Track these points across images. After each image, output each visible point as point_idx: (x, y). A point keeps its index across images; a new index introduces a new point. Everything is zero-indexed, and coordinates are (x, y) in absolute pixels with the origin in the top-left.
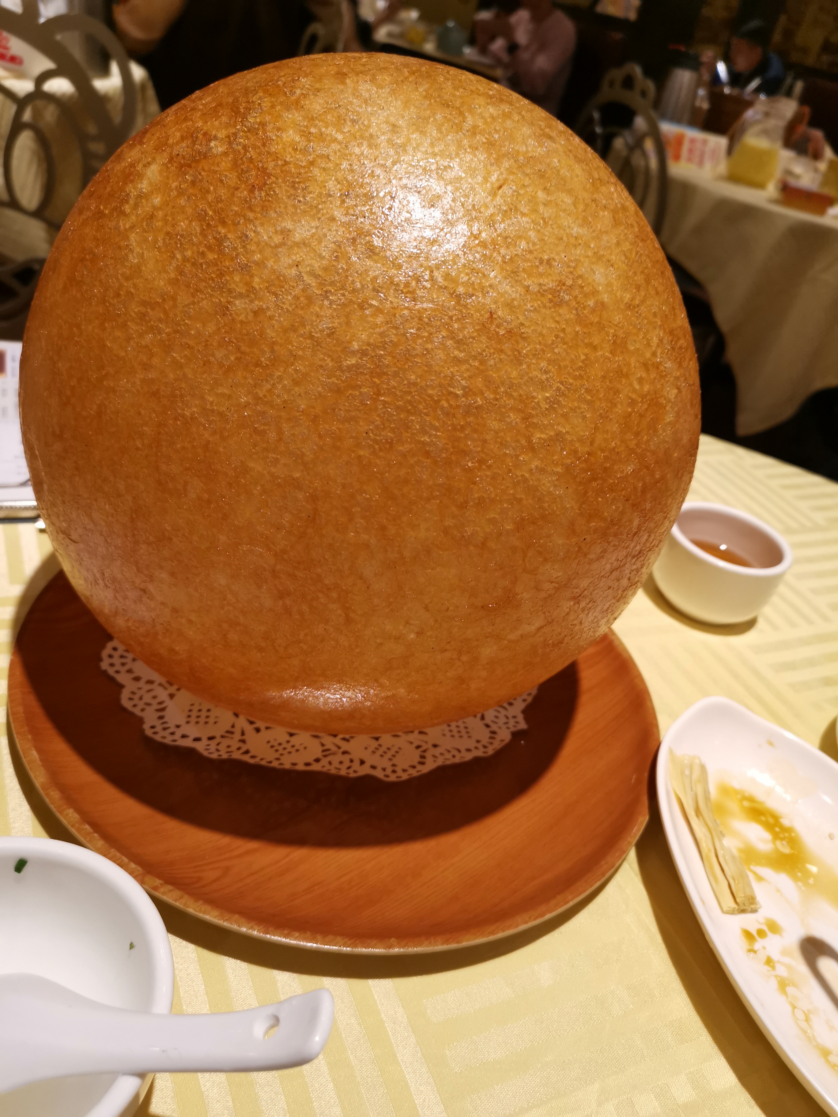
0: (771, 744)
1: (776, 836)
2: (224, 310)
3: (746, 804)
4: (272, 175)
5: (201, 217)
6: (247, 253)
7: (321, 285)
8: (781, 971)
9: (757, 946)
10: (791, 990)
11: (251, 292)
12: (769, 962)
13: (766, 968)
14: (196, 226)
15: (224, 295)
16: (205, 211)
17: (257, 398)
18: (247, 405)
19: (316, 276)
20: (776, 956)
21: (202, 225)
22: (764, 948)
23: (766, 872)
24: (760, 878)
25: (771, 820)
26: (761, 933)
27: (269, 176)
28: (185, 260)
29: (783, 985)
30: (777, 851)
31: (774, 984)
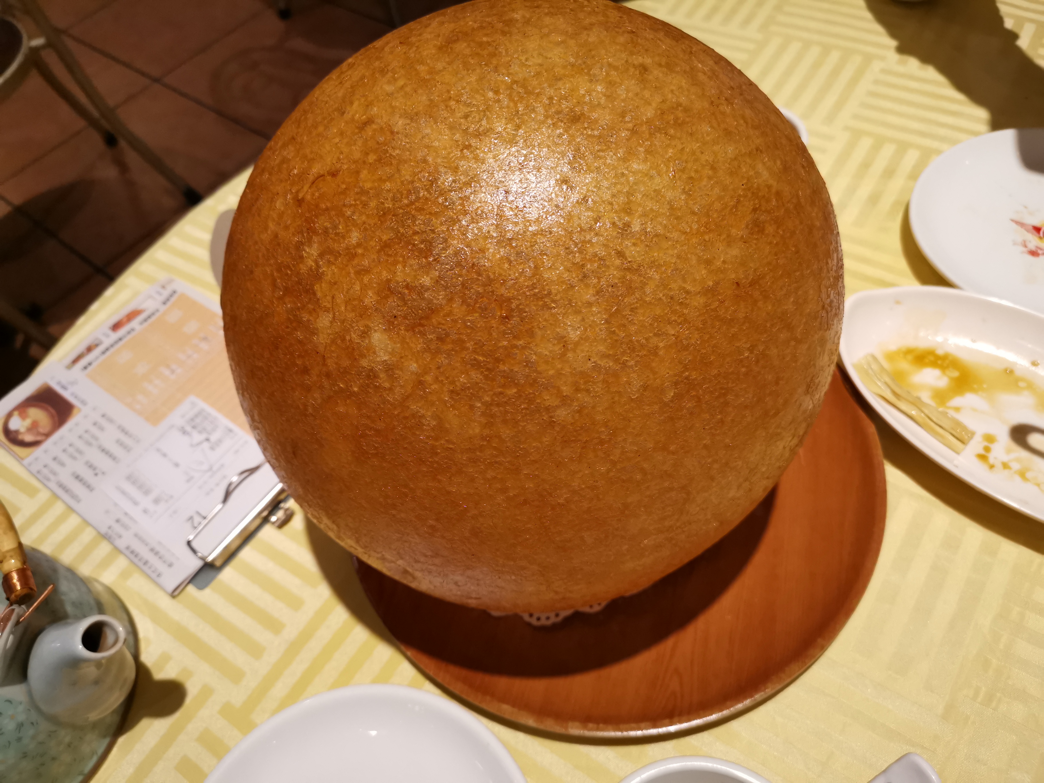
0: (898, 302)
1: (943, 368)
2: (551, 424)
3: (910, 357)
4: (511, 299)
5: (476, 365)
6: (541, 373)
7: (616, 361)
8: (1016, 466)
9: (991, 460)
10: (1029, 475)
11: (565, 400)
12: (1005, 466)
13: (1006, 472)
14: (475, 375)
15: (543, 414)
16: (475, 359)
17: (614, 463)
18: (609, 471)
19: (608, 356)
20: (1005, 458)
21: (482, 372)
22: (995, 458)
23: (957, 401)
24: (957, 409)
25: (932, 358)
26: (987, 449)
27: (509, 300)
28: (488, 405)
29: (1022, 474)
30: (952, 379)
31: (1018, 479)
